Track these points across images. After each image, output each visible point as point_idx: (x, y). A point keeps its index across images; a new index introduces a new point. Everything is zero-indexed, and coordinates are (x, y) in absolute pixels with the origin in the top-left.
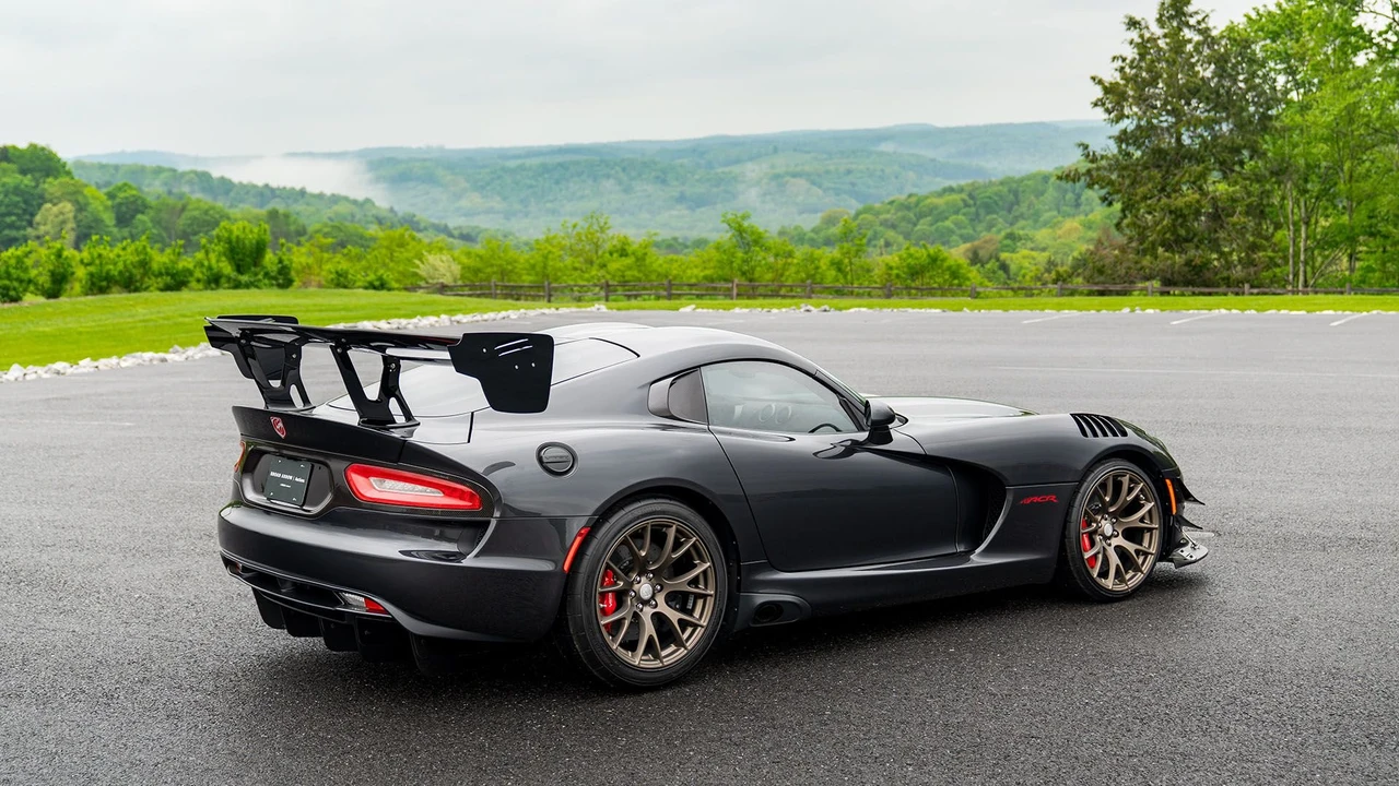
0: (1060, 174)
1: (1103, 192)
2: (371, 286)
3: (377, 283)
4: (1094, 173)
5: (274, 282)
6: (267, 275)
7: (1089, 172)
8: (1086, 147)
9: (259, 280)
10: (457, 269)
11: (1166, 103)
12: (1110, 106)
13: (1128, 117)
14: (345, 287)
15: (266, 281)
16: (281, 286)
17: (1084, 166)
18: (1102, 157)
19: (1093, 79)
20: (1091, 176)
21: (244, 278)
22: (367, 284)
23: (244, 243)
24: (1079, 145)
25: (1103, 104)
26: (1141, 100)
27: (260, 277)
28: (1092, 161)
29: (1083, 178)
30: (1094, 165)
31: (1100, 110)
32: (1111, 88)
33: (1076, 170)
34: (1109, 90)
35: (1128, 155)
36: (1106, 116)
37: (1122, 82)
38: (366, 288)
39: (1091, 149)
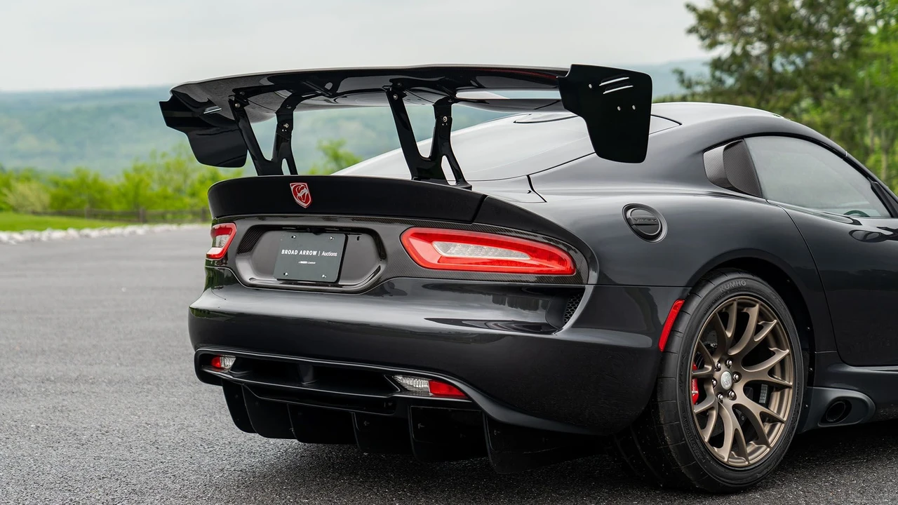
4: (689, 99)
7: (684, 97)
8: (681, 73)
10: (46, 198)
11: (760, 30)
12: (704, 33)
13: (721, 43)
18: (697, 83)
19: (688, 6)
24: (675, 72)
25: (698, 31)
26: (735, 27)
28: (687, 87)
30: (689, 92)
32: (705, 15)
33: (672, 96)
34: (704, 17)
35: (720, 81)
36: (700, 43)
37: (715, 10)
39: (686, 75)
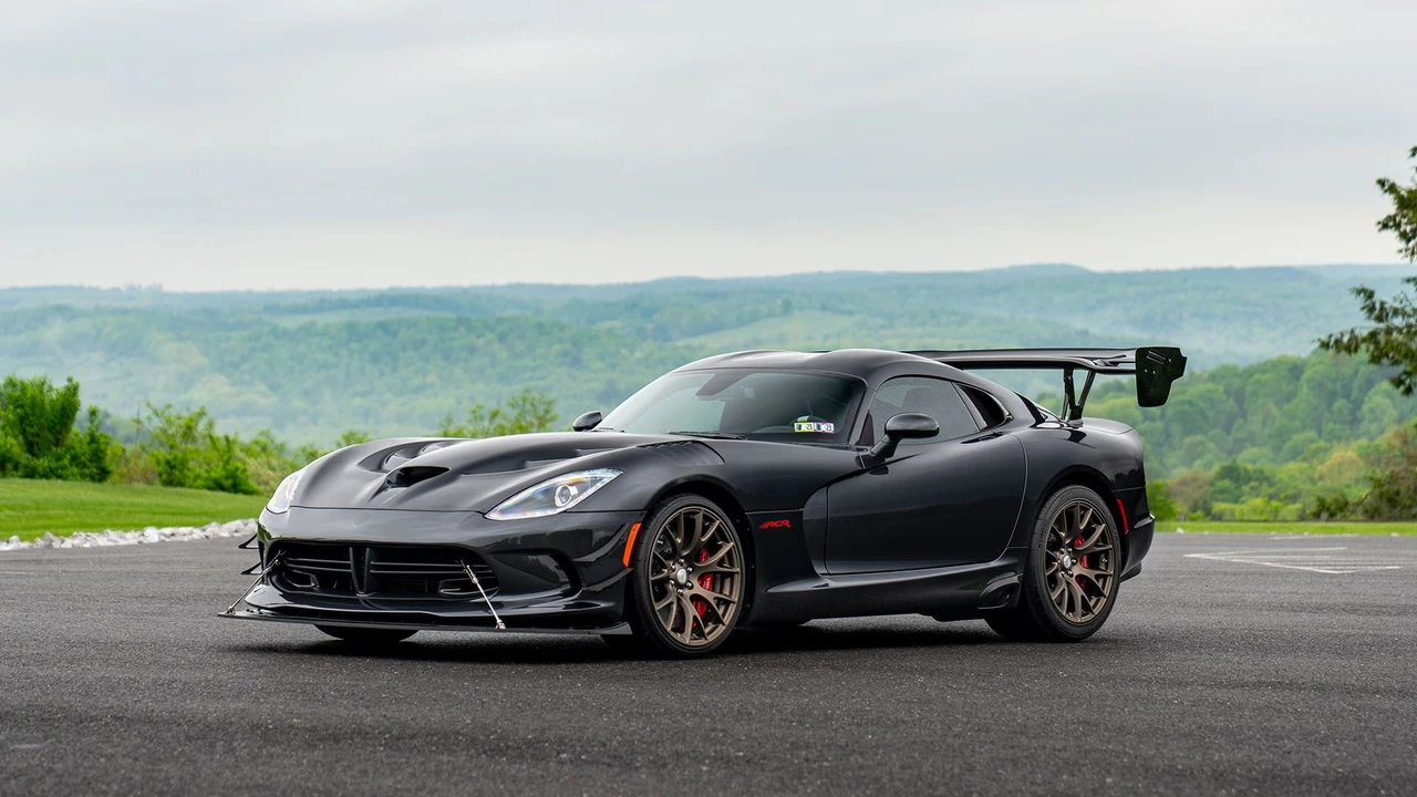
0: (1324, 337)
1: (1399, 370)
2: (218, 486)
3: (228, 483)
4: (1382, 338)
5: (87, 471)
6: (74, 458)
7: (1373, 335)
9: (63, 468)
12: (1408, 228)
14: (181, 484)
15: (75, 470)
16: (93, 479)
17: (1365, 325)
19: (1382, 183)
20: (1377, 343)
21: (43, 463)
22: (211, 484)
23: (43, 408)
24: (1359, 292)
25: (1397, 226)
27: (66, 462)
28: (1379, 319)
29: (1363, 346)
30: (1382, 325)
31: (1392, 234)
32: (1409, 199)
33: (1352, 332)
36: (1402, 245)
38: (210, 489)
39: (1378, 298)
